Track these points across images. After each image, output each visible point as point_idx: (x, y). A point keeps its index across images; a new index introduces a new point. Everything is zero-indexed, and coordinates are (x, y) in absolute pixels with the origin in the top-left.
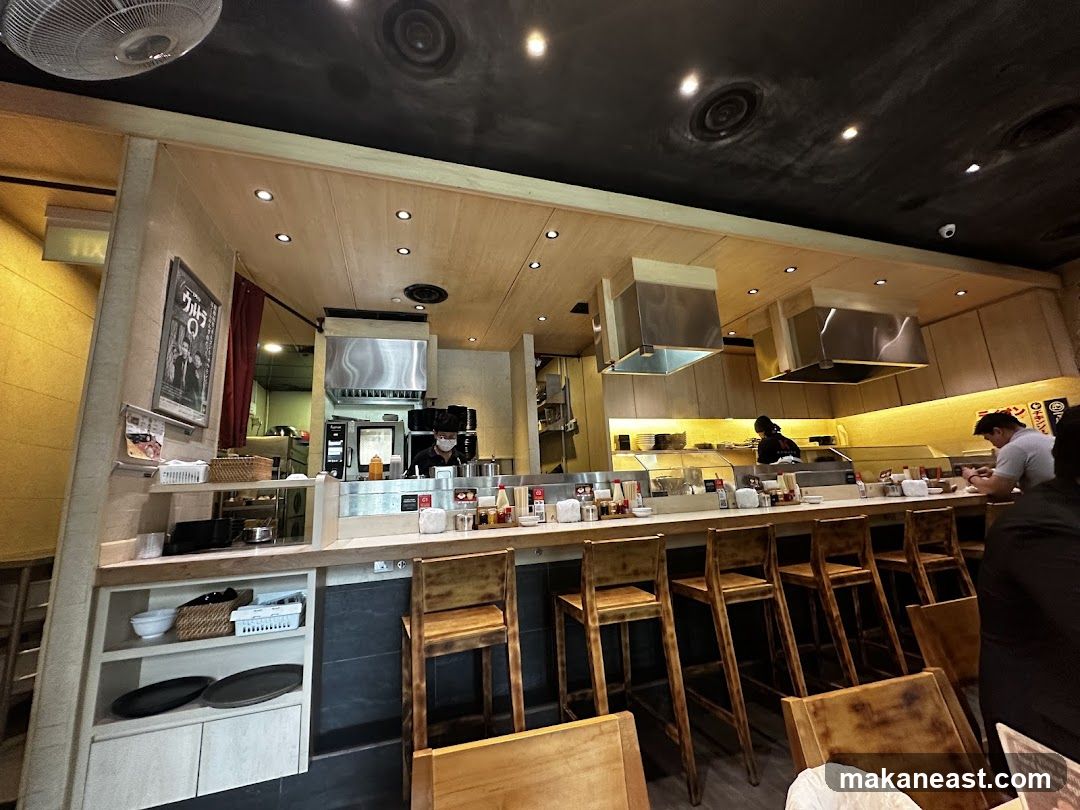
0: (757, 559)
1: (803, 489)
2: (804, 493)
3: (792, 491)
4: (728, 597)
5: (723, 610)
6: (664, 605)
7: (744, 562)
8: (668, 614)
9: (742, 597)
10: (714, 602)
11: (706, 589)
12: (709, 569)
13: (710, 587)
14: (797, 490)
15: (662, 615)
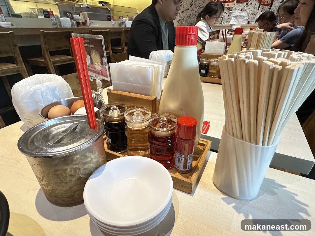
0: (66, 46)
1: (91, 21)
2: (91, 23)
3: (86, 21)
4: (54, 63)
5: (52, 68)
6: (21, 68)
7: (60, 48)
8: (24, 71)
9: (61, 62)
10: (48, 65)
11: (43, 60)
12: (43, 51)
13: (45, 59)
14: (88, 21)
15: (21, 72)
